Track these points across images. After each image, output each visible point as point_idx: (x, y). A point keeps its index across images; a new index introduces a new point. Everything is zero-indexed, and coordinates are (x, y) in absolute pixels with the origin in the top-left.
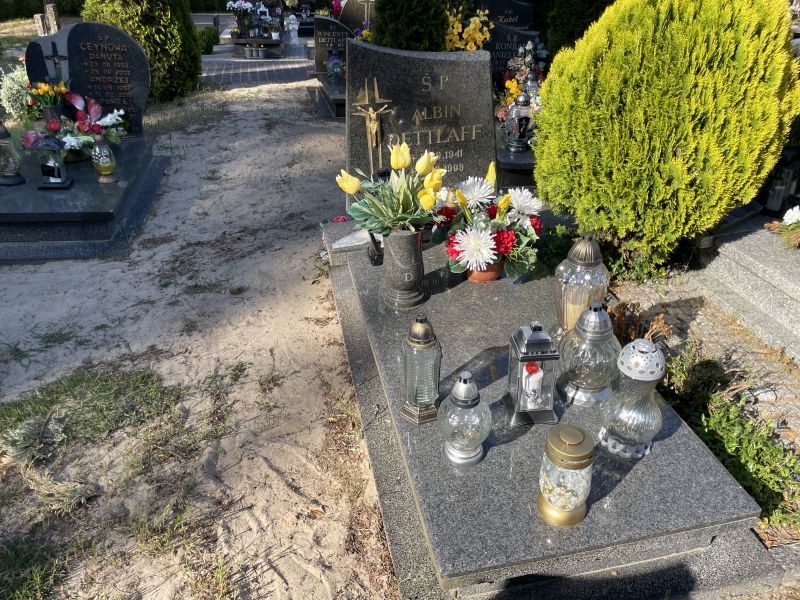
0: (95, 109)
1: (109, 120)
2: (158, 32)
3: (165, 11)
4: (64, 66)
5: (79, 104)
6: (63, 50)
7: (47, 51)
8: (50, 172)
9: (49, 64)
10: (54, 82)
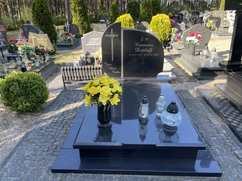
0: (72, 35)
1: (74, 36)
2: (84, 25)
3: (85, 22)
4: (69, 29)
5: (70, 34)
6: (68, 28)
7: (66, 28)
8: (66, 41)
9: (67, 29)
10: (67, 31)
